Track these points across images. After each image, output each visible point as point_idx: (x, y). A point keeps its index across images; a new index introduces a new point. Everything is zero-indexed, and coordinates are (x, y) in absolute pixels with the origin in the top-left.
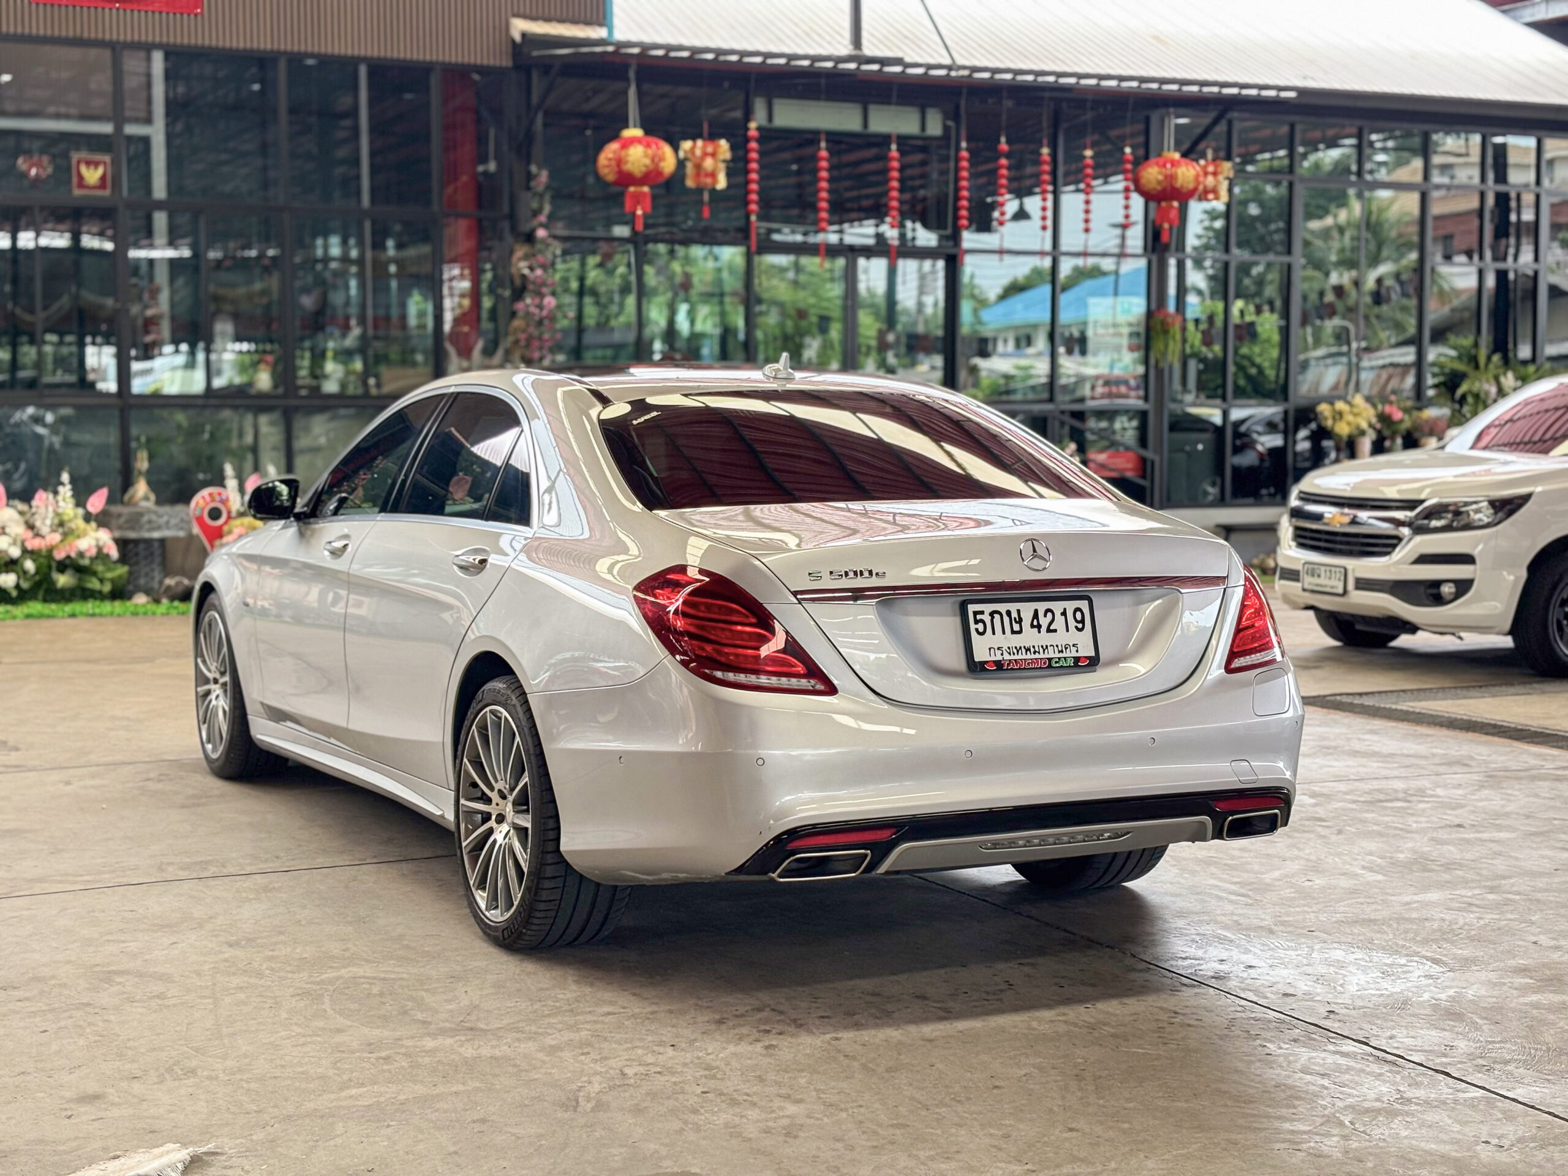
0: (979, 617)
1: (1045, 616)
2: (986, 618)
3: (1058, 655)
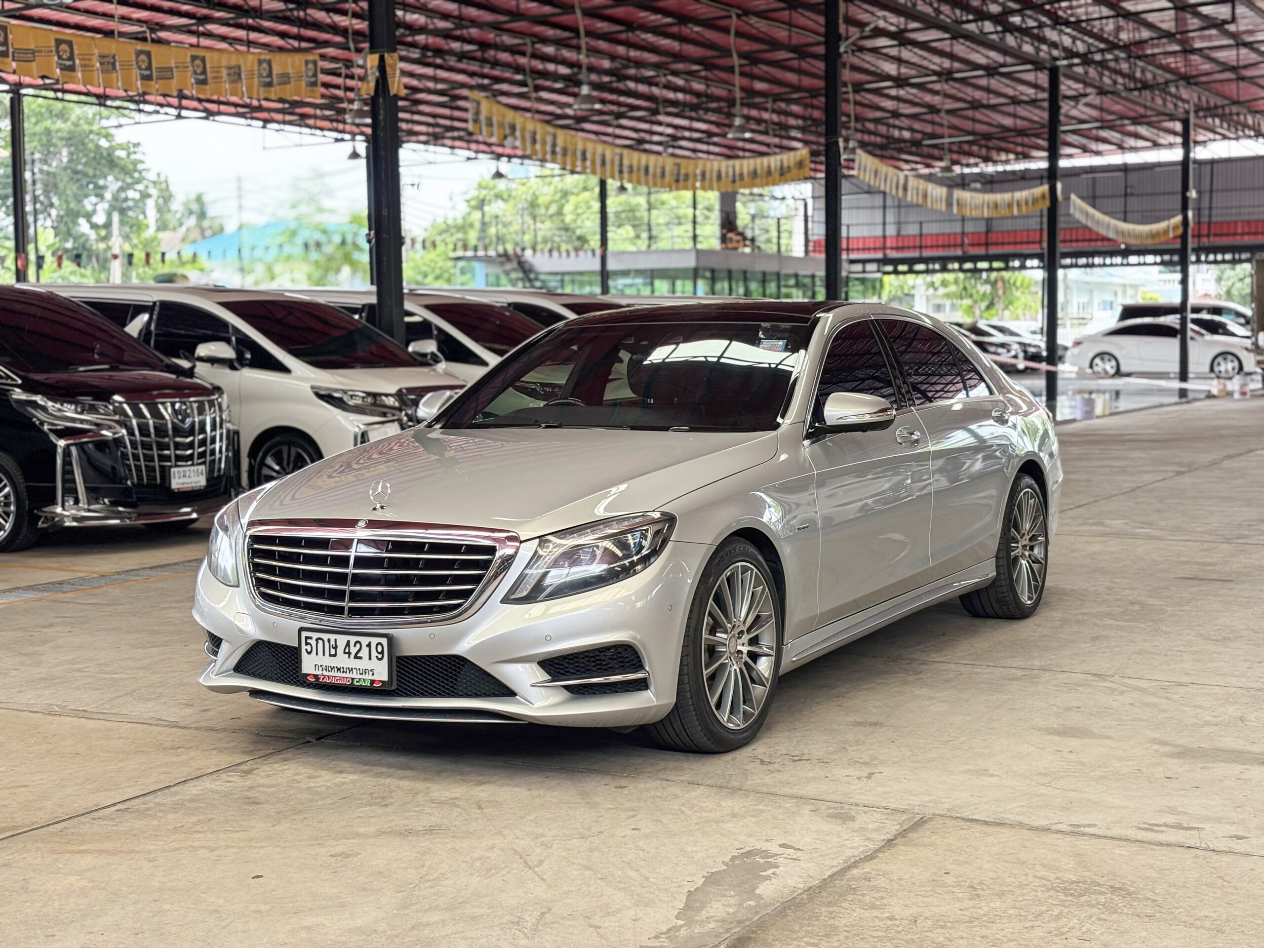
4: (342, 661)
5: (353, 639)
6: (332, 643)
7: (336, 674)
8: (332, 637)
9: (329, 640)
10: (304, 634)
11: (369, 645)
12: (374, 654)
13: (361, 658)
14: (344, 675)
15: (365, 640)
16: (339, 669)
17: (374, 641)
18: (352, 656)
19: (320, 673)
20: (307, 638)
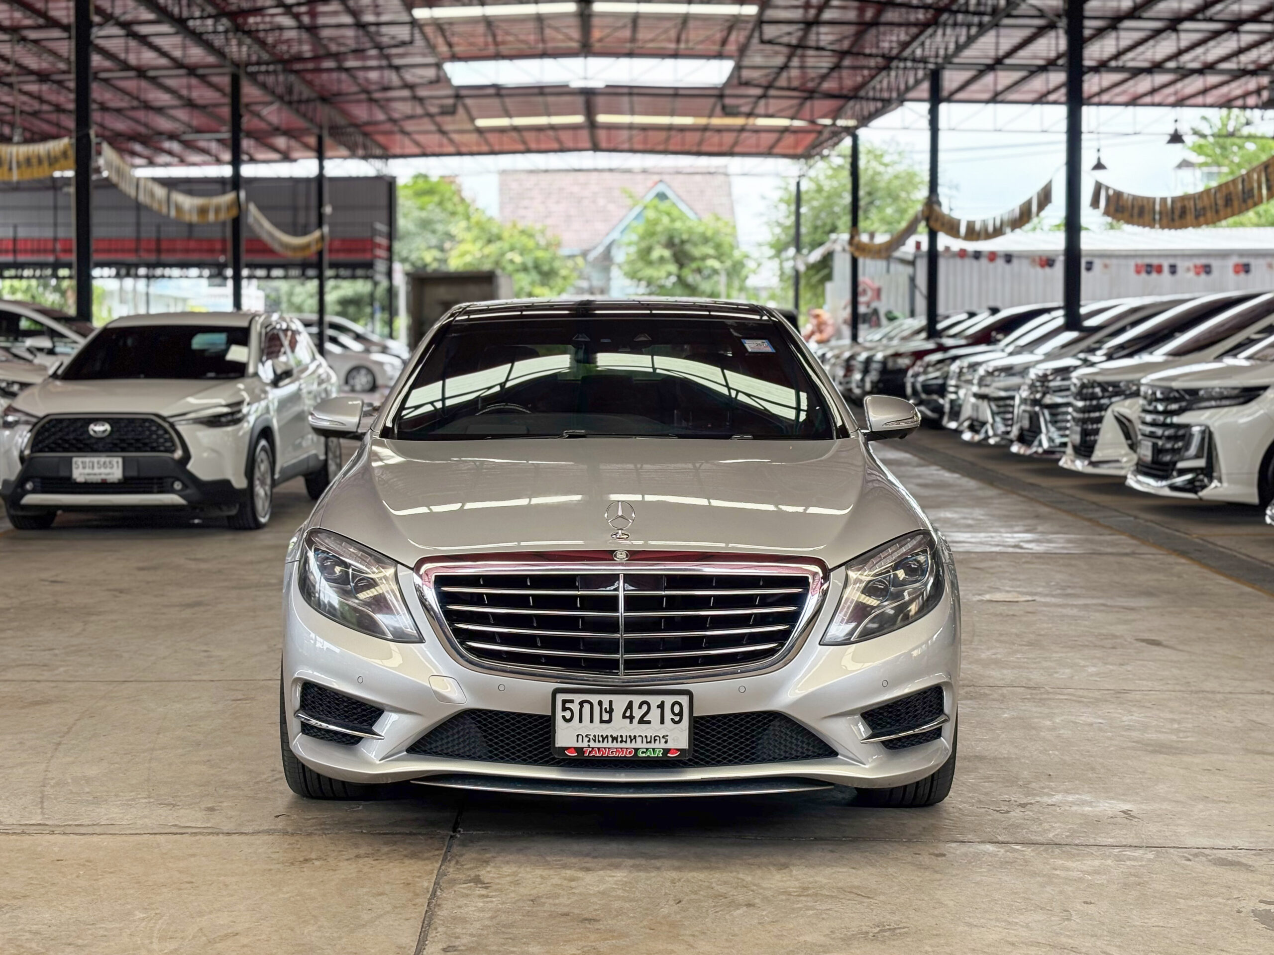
4: (620, 726)
5: (637, 699)
6: (606, 705)
7: (610, 745)
8: (606, 699)
9: (600, 703)
10: (560, 697)
11: (661, 706)
12: (668, 715)
13: (649, 722)
14: (623, 745)
15: (655, 700)
16: (614, 739)
17: (669, 700)
18: (636, 721)
19: (585, 744)
20: (564, 702)
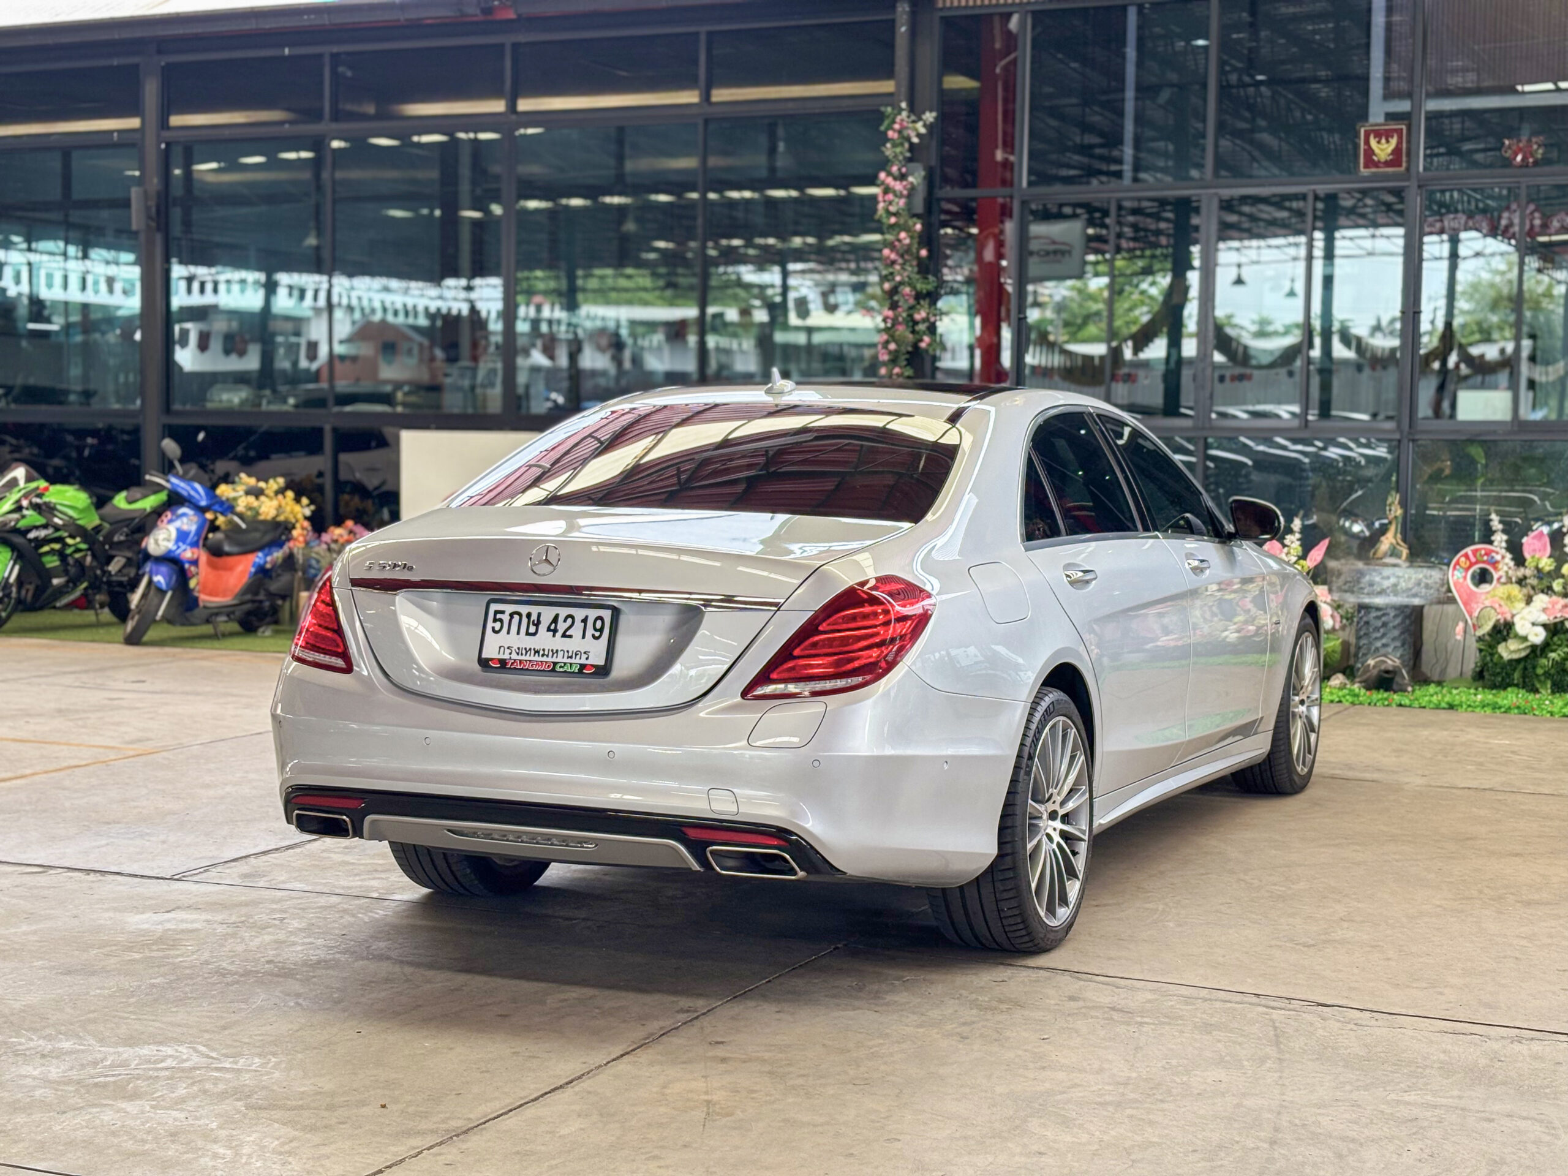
0: (499, 616)
1: (565, 621)
2: (506, 618)
3: (566, 660)
